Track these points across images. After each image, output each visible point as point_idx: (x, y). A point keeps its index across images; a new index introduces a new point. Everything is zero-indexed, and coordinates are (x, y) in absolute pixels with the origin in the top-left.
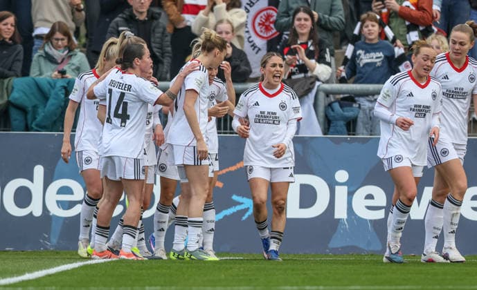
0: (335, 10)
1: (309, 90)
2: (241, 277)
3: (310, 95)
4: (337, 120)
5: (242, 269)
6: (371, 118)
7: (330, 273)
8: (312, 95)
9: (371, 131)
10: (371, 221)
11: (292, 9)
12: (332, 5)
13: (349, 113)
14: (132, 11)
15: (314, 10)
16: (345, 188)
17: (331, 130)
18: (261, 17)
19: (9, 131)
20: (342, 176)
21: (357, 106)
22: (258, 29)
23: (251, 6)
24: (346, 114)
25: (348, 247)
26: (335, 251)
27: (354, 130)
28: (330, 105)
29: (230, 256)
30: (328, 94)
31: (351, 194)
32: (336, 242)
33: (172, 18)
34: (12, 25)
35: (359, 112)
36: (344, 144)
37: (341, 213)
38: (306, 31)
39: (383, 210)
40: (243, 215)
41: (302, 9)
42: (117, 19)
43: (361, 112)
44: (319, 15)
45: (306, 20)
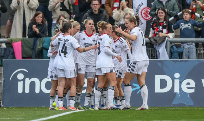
0: (175, 9)
1: (164, 41)
2: (137, 117)
3: (164, 43)
4: (175, 53)
5: (137, 113)
6: (188, 52)
7: (173, 114)
8: (165, 43)
9: (189, 57)
10: (189, 93)
11: (157, 8)
12: (173, 7)
13: (180, 50)
14: (92, 10)
15: (166, 9)
16: (178, 80)
17: (173, 57)
18: (144, 11)
19: (43, 59)
20: (177, 75)
21: (183, 47)
22: (143, 15)
23: (140, 6)
24: (178, 50)
25: (179, 104)
26: (175, 106)
27: (182, 57)
28: (172, 47)
29: (133, 108)
30: (171, 42)
31: (181, 83)
32: (175, 102)
33: (108, 12)
34: (41, 17)
35: (184, 49)
36: (178, 62)
37: (177, 90)
38: (162, 17)
39: (194, 89)
40: (138, 92)
41: (160, 8)
42: (87, 14)
43: (185, 49)
44: (167, 10)
45: (162, 13)
